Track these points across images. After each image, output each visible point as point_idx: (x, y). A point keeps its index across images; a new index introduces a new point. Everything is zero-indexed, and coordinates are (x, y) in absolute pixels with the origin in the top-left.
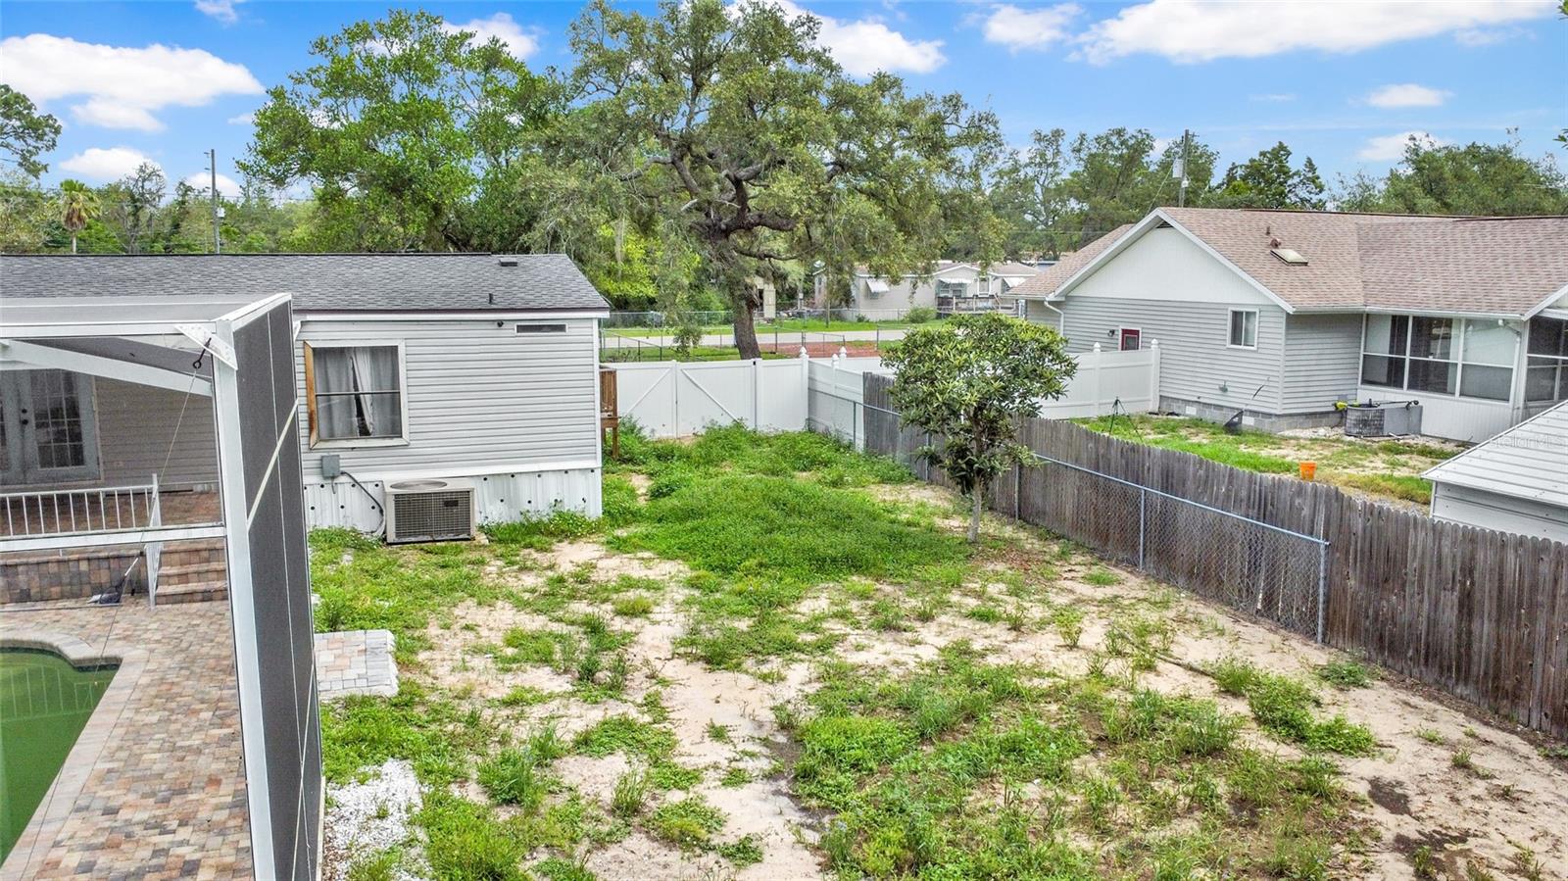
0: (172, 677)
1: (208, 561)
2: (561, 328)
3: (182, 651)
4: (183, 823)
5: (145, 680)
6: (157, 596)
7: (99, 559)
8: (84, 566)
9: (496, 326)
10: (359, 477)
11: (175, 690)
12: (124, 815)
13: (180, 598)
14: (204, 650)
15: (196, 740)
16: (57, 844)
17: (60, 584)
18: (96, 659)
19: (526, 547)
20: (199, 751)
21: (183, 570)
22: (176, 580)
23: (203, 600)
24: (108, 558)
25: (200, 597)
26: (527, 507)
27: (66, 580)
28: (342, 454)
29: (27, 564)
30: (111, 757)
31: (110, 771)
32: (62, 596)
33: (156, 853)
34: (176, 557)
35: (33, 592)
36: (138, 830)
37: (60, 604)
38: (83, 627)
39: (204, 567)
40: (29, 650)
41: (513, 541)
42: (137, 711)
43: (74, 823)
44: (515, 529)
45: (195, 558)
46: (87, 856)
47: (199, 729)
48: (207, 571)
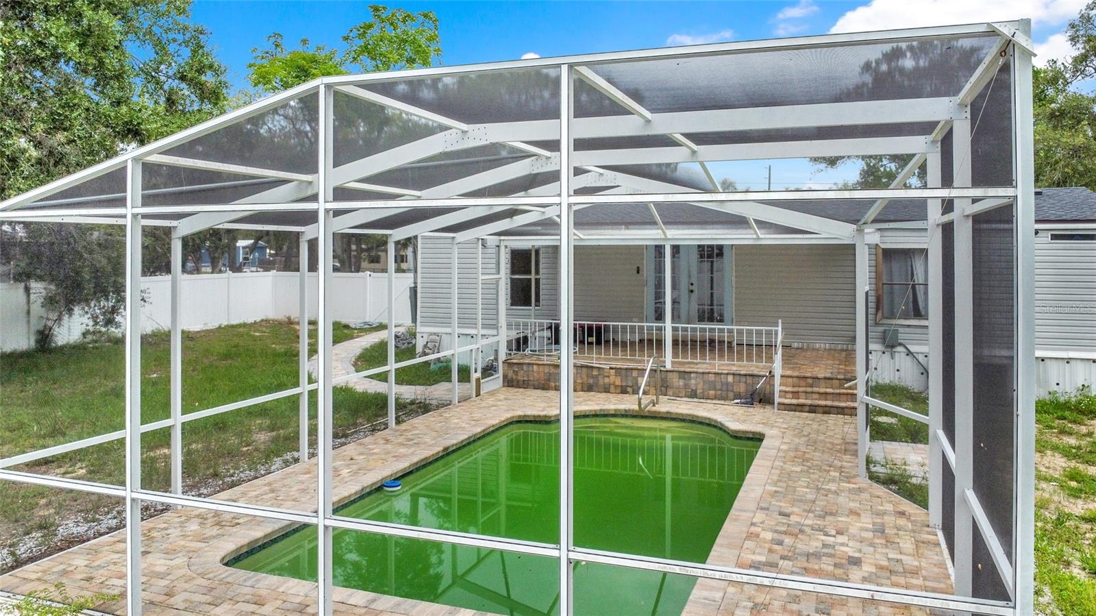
0: (803, 449)
1: (811, 386)
2: (1092, 237)
3: (804, 436)
4: (840, 533)
5: (784, 447)
6: (779, 404)
7: (740, 375)
8: (730, 379)
10: (913, 348)
11: (807, 456)
12: (794, 518)
13: (793, 407)
14: (820, 438)
15: (833, 487)
16: (753, 524)
17: (715, 389)
18: (747, 432)
19: (1059, 418)
20: (836, 493)
21: (796, 389)
22: (791, 395)
23: (809, 412)
24: (746, 375)
25: (807, 408)
26: (1056, 388)
27: (718, 387)
28: (901, 330)
29: (696, 373)
30: (775, 484)
31: (776, 492)
32: (715, 398)
33: (825, 546)
34: (790, 380)
35: (699, 391)
36: (808, 530)
37: (714, 402)
38: (733, 414)
39: (809, 389)
40: (701, 423)
41: (1049, 413)
42: (784, 463)
43: (759, 517)
44: (1047, 404)
45: (802, 383)
46: (776, 536)
47: (833, 480)
48: (812, 393)
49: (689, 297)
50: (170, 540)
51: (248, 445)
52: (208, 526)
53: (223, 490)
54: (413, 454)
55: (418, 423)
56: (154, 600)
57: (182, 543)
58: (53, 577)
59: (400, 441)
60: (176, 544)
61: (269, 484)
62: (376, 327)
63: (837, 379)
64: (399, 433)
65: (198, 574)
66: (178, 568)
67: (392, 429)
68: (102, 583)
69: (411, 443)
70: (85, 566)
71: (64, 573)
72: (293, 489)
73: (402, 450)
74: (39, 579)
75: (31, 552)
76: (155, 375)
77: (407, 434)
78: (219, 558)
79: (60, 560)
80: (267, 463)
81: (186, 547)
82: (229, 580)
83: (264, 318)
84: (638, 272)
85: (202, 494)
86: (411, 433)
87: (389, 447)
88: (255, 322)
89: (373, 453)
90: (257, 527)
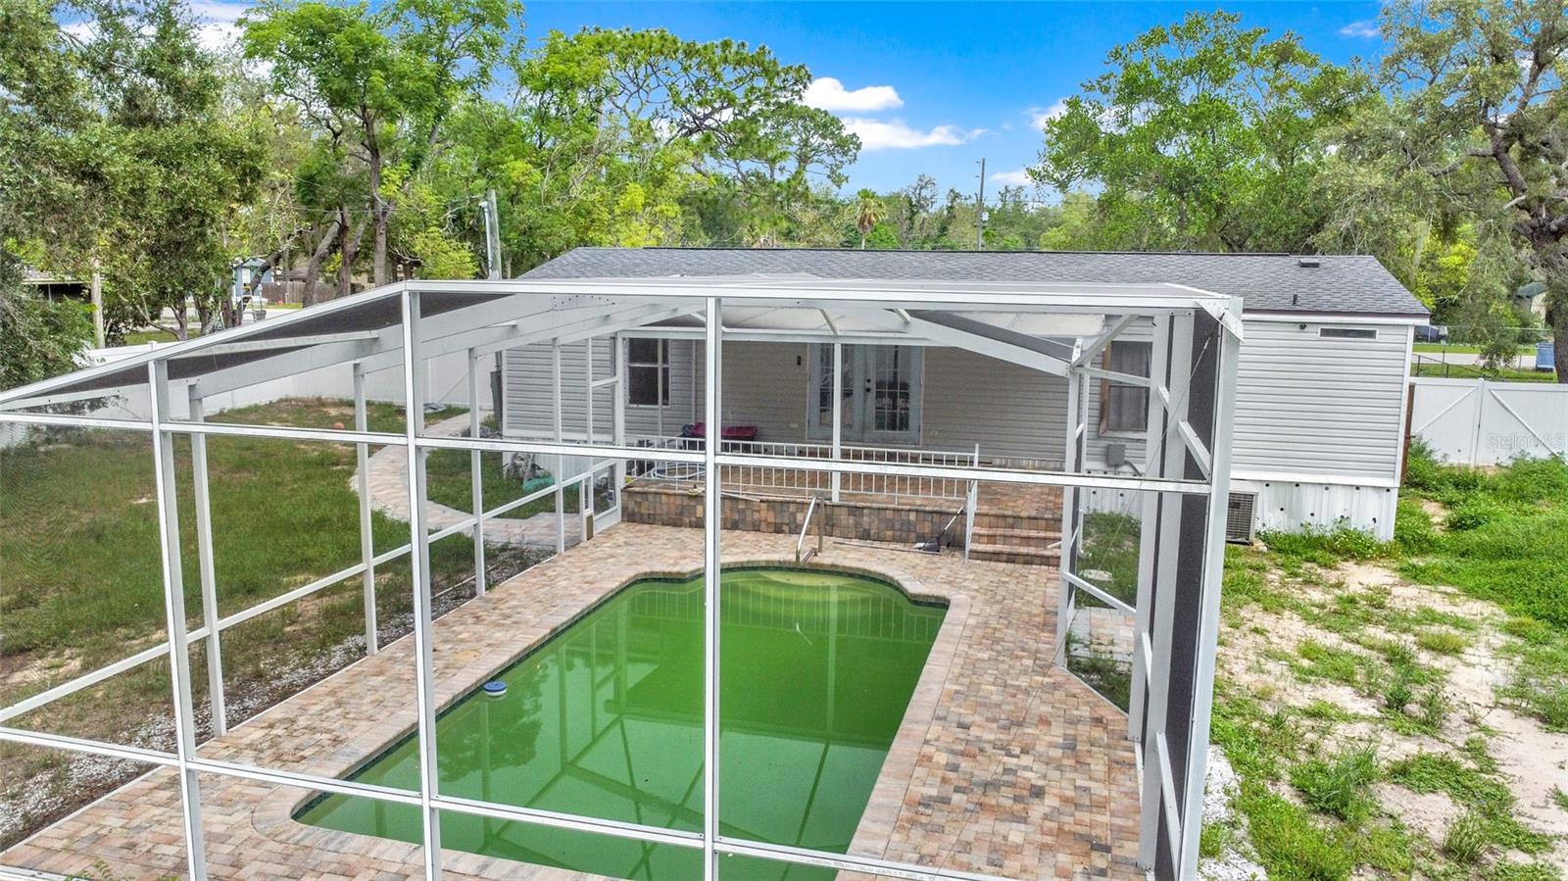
0: (993, 623)
1: (1012, 527)
2: (1371, 334)
3: (997, 602)
4: (1024, 751)
5: (972, 621)
6: (971, 551)
7: (925, 512)
8: (912, 516)
9: (1298, 327)
11: (997, 634)
12: (974, 732)
13: (988, 556)
14: (1017, 605)
15: (1023, 682)
16: (926, 742)
17: (892, 528)
18: (929, 596)
19: (1308, 560)
20: (1027, 692)
21: (991, 532)
22: (986, 540)
23: (1007, 562)
24: (932, 512)
25: (1005, 557)
26: (1310, 519)
27: (897, 526)
28: (1129, 445)
29: (870, 508)
30: (956, 680)
31: (957, 692)
32: (894, 540)
33: (1006, 771)
34: (986, 519)
35: (872, 532)
36: (988, 747)
37: (892, 546)
38: (913, 567)
39: (1009, 532)
40: (873, 580)
41: (1296, 553)
42: (970, 646)
43: (936, 729)
44: (1295, 541)
45: (1001, 522)
46: (953, 759)
47: (1024, 672)
48: (1012, 536)
49: (865, 395)
50: (222, 786)
51: (293, 623)
52: (267, 761)
53: (273, 702)
54: (512, 640)
55: (515, 588)
56: (220, 873)
57: (237, 789)
58: (84, 845)
59: (494, 618)
60: (230, 790)
61: (333, 693)
62: (443, 412)
63: (1043, 519)
64: (490, 605)
65: (268, 836)
66: (242, 827)
67: (481, 598)
68: (149, 851)
69: (508, 621)
70: (122, 827)
71: (97, 839)
72: (364, 701)
73: (499, 635)
74: (66, 849)
75: (44, 807)
76: (144, 500)
77: (502, 606)
78: (288, 811)
79: (87, 818)
80: (324, 655)
81: (243, 795)
82: (307, 842)
83: (283, 397)
84: (799, 363)
85: (247, 708)
86: (507, 605)
87: (480, 628)
88: (271, 402)
89: (462, 640)
90: (329, 763)
